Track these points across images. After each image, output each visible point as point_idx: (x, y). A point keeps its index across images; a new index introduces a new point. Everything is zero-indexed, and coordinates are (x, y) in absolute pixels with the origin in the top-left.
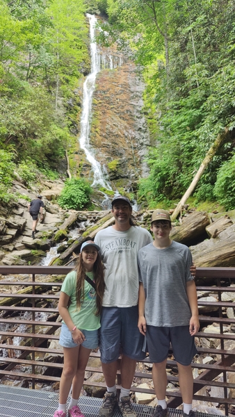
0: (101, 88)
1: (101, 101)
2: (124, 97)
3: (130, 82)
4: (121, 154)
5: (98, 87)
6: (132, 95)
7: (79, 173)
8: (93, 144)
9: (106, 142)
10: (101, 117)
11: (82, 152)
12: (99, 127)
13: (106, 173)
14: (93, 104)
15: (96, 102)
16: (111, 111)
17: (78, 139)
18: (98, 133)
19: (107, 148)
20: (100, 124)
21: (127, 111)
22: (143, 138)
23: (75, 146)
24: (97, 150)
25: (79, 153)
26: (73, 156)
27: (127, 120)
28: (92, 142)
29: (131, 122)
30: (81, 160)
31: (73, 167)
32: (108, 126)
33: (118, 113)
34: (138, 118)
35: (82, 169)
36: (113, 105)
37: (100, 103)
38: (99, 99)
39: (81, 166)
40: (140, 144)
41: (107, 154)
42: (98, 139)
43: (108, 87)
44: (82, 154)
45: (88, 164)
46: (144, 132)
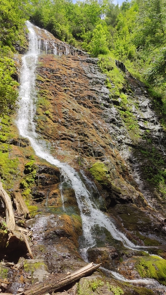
0: (47, 66)
2: (80, 81)
3: (84, 69)
5: (43, 64)
6: (91, 81)
8: (44, 134)
10: (52, 97)
11: (27, 142)
12: (51, 110)
14: (38, 81)
15: (42, 79)
16: (64, 93)
17: (13, 121)
18: (49, 117)
19: (72, 141)
20: (51, 106)
21: (89, 97)
22: (120, 134)
23: (10, 131)
24: (51, 143)
25: (20, 144)
26: (7, 147)
27: (90, 107)
28: (41, 129)
29: (98, 110)
30: (28, 157)
31: (11, 173)
32: (65, 110)
33: (76, 98)
34: (107, 106)
35: (36, 178)
36: (67, 87)
37: (48, 81)
38: (45, 77)
39: (32, 170)
40: (119, 142)
41: (73, 151)
42: (51, 125)
43: (57, 67)
44: (25, 146)
45: (48, 166)
46: (120, 126)
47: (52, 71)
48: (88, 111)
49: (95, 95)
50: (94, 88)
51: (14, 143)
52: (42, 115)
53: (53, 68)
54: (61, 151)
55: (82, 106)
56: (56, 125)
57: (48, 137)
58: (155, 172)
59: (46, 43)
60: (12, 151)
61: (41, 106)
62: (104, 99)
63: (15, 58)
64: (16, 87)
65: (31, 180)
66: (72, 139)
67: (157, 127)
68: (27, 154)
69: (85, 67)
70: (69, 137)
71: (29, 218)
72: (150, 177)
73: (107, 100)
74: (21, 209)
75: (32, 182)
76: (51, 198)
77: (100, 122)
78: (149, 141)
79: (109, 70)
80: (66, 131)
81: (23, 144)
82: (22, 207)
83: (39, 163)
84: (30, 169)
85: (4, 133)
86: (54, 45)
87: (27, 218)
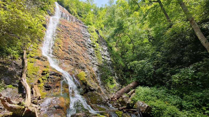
0: (63, 24)
2: (78, 34)
4: (84, 68)
6: (83, 35)
8: (56, 55)
11: (46, 59)
12: (62, 45)
13: (79, 85)
14: (57, 30)
16: (70, 38)
17: (40, 47)
18: (61, 48)
19: (71, 61)
20: (62, 43)
21: (82, 42)
22: (94, 60)
23: (37, 52)
24: (60, 60)
25: (42, 59)
26: (34, 60)
27: (82, 47)
28: (55, 53)
29: (85, 48)
30: (45, 67)
31: (33, 74)
32: (69, 46)
33: (76, 41)
34: (89, 47)
35: (48, 78)
36: (72, 36)
37: (62, 31)
38: (61, 29)
39: (46, 73)
40: (93, 63)
41: (71, 66)
42: (61, 52)
43: (68, 26)
44: (45, 61)
45: (56, 72)
46: (94, 57)
47: (66, 27)
48: (81, 48)
49: (84, 42)
50: (84, 39)
51: (38, 58)
52: (57, 46)
53: (66, 26)
54: (64, 65)
55: (78, 46)
56: (64, 52)
57: (58, 57)
58: (107, 78)
59: (64, 14)
60: (36, 63)
61: (57, 42)
62: (88, 44)
63: (47, 17)
64: (44, 31)
65: (45, 78)
66: (71, 60)
67: (109, 59)
68: (45, 65)
69: (81, 29)
70: (70, 59)
71: (40, 99)
72: (104, 80)
73: (90, 45)
74: (36, 94)
75: (45, 79)
76: (55, 88)
77: (85, 54)
78: (105, 64)
79: (92, 32)
80: (68, 56)
81: (44, 59)
82: (37, 93)
83: (51, 70)
84: (45, 72)
85: (33, 53)
86: (68, 16)
87: (39, 99)
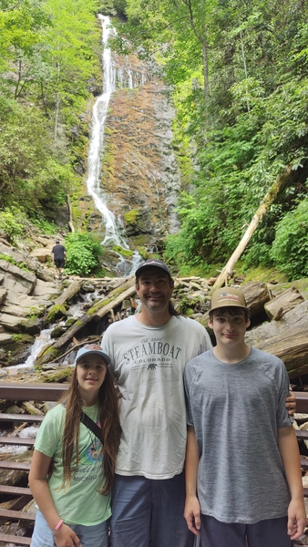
0: (116, 113)
1: (116, 131)
2: (147, 126)
3: (155, 106)
4: (142, 202)
5: (113, 111)
6: (158, 124)
7: (85, 227)
8: (105, 188)
9: (123, 185)
10: (116, 152)
11: (91, 197)
12: (114, 166)
13: (122, 226)
14: (106, 134)
15: (110, 132)
16: (129, 145)
17: (84, 181)
18: (111, 173)
19: (124, 193)
20: (115, 161)
21: (152, 145)
23: (81, 190)
24: (110, 195)
25: (86, 199)
26: (78, 203)
27: (150, 157)
28: (104, 185)
29: (157, 159)
30: (89, 209)
31: (78, 218)
32: (125, 164)
33: (139, 148)
35: (90, 220)
36: (133, 136)
37: (115, 133)
38: (113, 128)
39: (89, 216)
40: (168, 189)
42: (112, 180)
43: (126, 111)
44: (89, 201)
45: (97, 214)
46: (174, 173)
47: (121, 118)
48: (148, 161)
49: (156, 142)
50: (158, 134)
51: (82, 199)
52: (106, 172)
54: (114, 202)
55: (143, 157)
56: (115, 180)
57: (108, 191)
60: (80, 205)
61: (106, 163)
62: (165, 145)
64: (87, 145)
65: (87, 221)
68: (89, 206)
69: (157, 103)
70: (123, 190)
73: (168, 146)
83: (94, 212)
85: (76, 193)
